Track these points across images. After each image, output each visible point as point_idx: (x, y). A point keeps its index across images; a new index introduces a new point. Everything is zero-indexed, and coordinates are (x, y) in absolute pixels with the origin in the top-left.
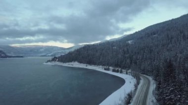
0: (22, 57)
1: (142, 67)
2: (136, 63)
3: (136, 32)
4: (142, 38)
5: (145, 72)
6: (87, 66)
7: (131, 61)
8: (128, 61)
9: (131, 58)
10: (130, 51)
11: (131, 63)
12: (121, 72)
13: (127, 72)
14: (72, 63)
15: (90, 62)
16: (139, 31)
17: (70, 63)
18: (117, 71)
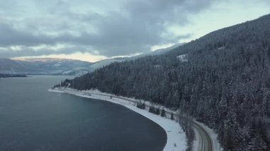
0: (24, 76)
1: (199, 109)
2: (188, 99)
3: (193, 42)
4: (200, 52)
5: (203, 118)
6: (111, 97)
7: (181, 94)
8: (176, 94)
9: (180, 90)
10: (179, 76)
11: (180, 98)
12: (163, 114)
13: (172, 115)
14: (90, 91)
15: (117, 91)
16: (197, 40)
17: (87, 91)
18: (157, 112)
